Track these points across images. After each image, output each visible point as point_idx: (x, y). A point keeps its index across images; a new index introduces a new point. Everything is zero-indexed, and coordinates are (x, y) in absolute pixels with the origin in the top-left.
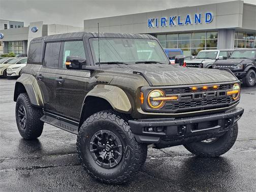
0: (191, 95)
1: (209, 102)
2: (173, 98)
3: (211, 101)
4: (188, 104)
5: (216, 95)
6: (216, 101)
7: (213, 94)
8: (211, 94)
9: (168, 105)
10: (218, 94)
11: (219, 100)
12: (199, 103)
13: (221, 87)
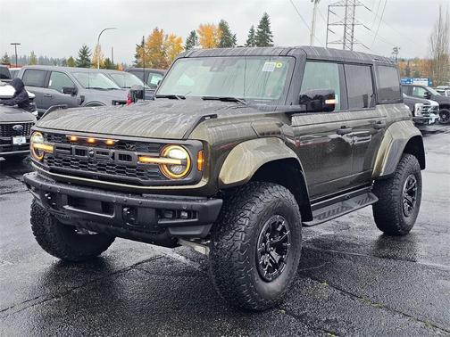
0: (71, 149)
1: (102, 167)
3: (105, 166)
4: (67, 162)
5: (113, 157)
6: (112, 169)
7: (107, 154)
8: (102, 154)
10: (117, 157)
11: (121, 169)
12: (84, 164)
13: (121, 144)
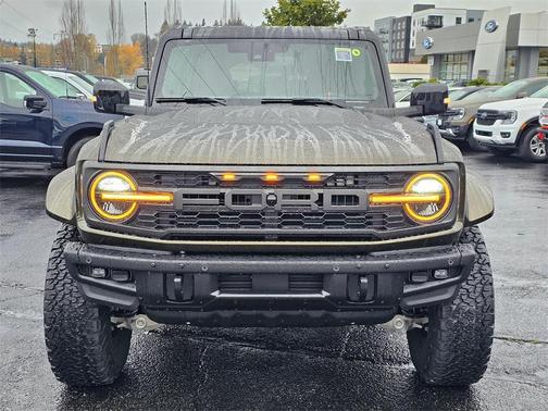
0: (221, 196)
1: (293, 220)
2: (162, 197)
3: (299, 216)
5: (320, 202)
7: (308, 197)
8: (301, 197)
9: (144, 215)
10: (327, 199)
12: (251, 218)
